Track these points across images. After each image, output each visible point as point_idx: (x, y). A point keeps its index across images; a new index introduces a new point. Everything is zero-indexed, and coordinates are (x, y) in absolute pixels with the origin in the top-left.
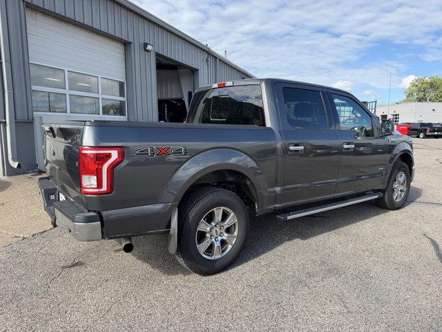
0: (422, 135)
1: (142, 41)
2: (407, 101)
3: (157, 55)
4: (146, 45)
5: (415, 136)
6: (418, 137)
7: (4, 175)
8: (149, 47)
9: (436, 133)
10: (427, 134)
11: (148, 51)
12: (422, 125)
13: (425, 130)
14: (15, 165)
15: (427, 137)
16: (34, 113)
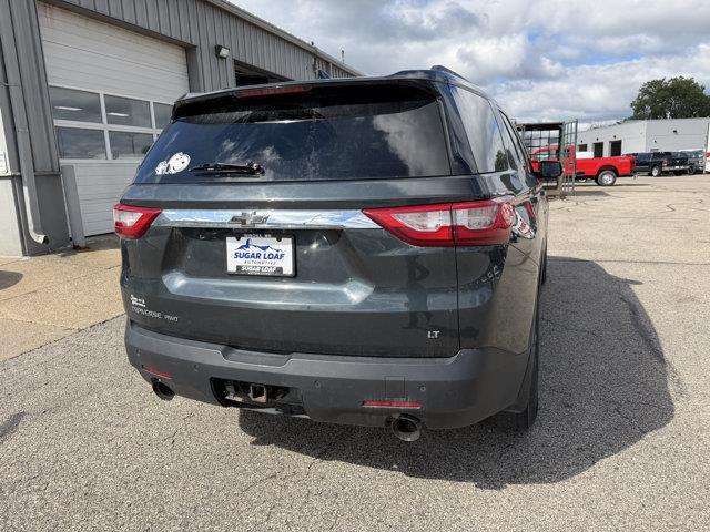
0: (655, 172)
1: (212, 43)
2: (635, 118)
3: (237, 63)
4: (218, 49)
5: (646, 173)
6: (651, 175)
7: (25, 255)
8: (224, 52)
9: (677, 167)
10: (664, 169)
11: (222, 58)
12: (657, 155)
13: (661, 163)
14: (40, 239)
15: (663, 174)
16: (61, 161)
